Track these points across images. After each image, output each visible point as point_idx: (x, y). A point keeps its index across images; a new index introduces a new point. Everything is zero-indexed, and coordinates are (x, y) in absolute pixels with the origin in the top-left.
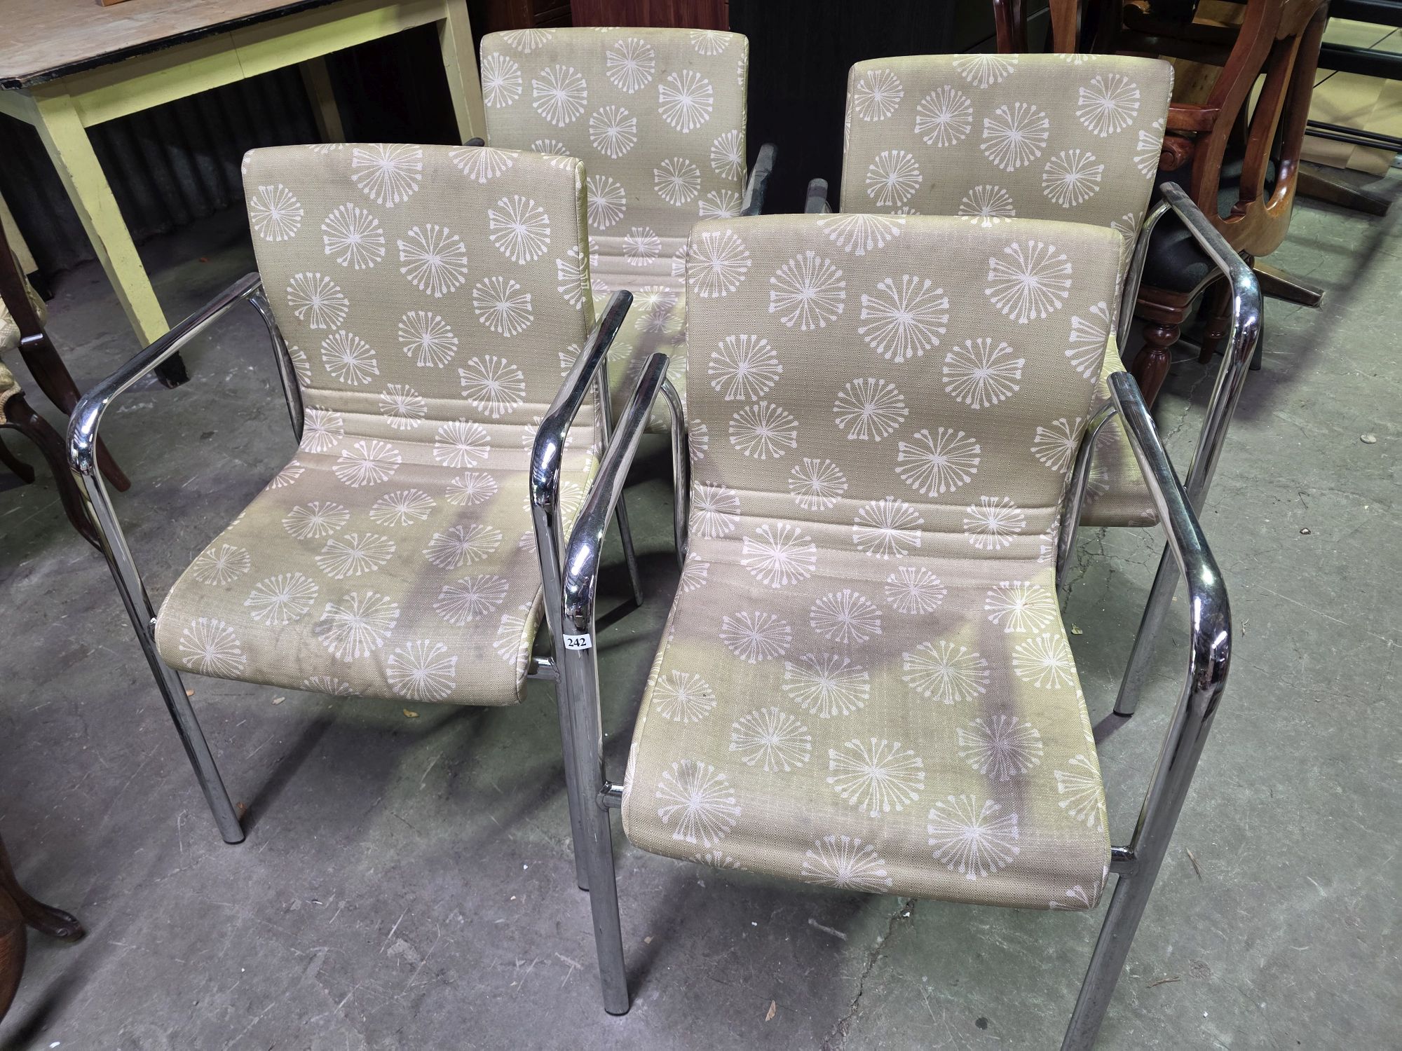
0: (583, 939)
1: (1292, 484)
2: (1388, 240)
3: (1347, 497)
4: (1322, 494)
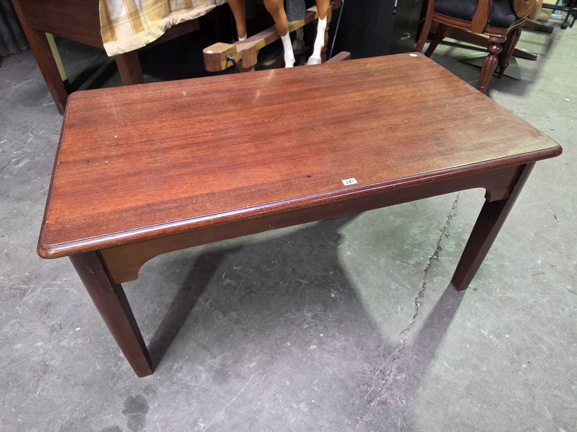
0: (306, 273)
1: (543, 115)
2: (555, 41)
3: (564, 118)
4: (555, 118)
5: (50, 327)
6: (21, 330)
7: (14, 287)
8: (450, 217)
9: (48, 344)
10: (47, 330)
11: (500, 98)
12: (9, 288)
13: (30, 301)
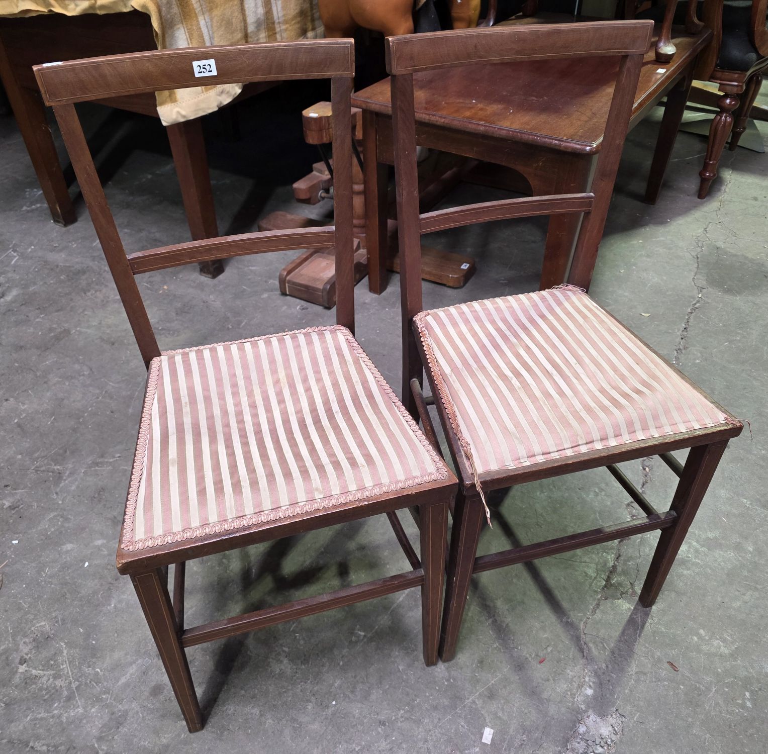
5: (111, 519)
6: (67, 525)
7: (42, 469)
8: (679, 351)
9: (113, 541)
10: (108, 524)
11: (736, 180)
12: (34, 471)
13: (71, 487)
